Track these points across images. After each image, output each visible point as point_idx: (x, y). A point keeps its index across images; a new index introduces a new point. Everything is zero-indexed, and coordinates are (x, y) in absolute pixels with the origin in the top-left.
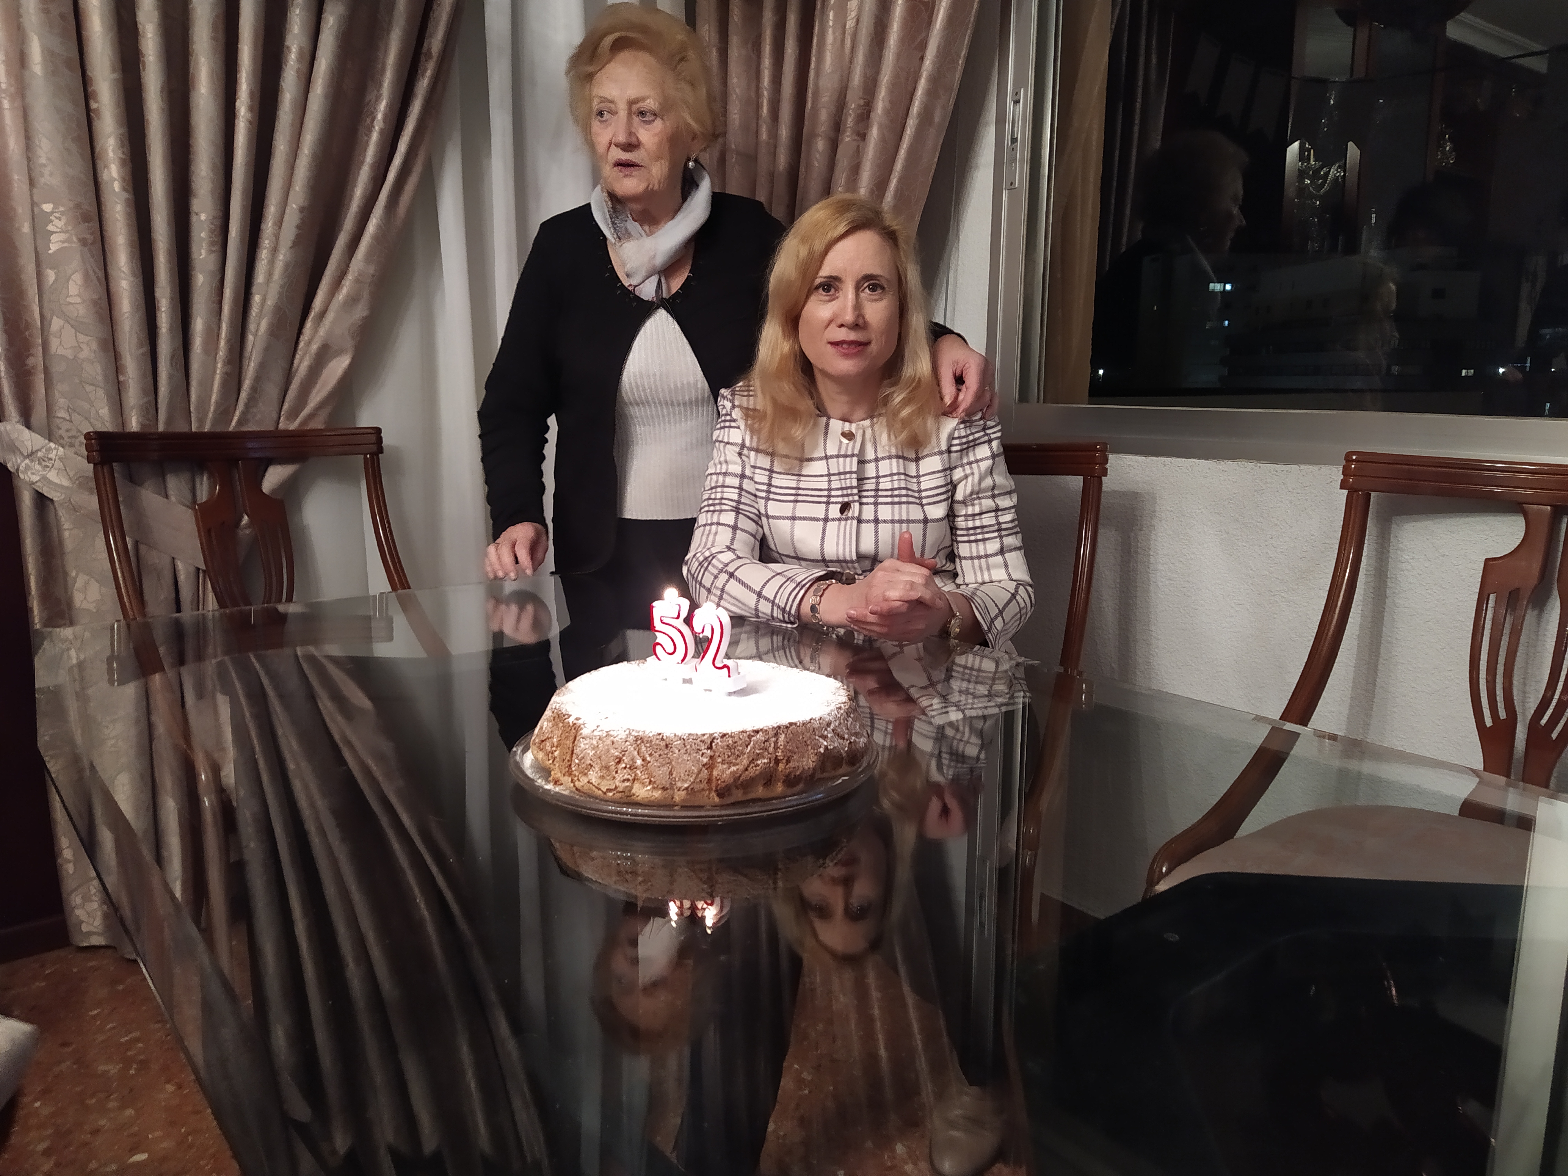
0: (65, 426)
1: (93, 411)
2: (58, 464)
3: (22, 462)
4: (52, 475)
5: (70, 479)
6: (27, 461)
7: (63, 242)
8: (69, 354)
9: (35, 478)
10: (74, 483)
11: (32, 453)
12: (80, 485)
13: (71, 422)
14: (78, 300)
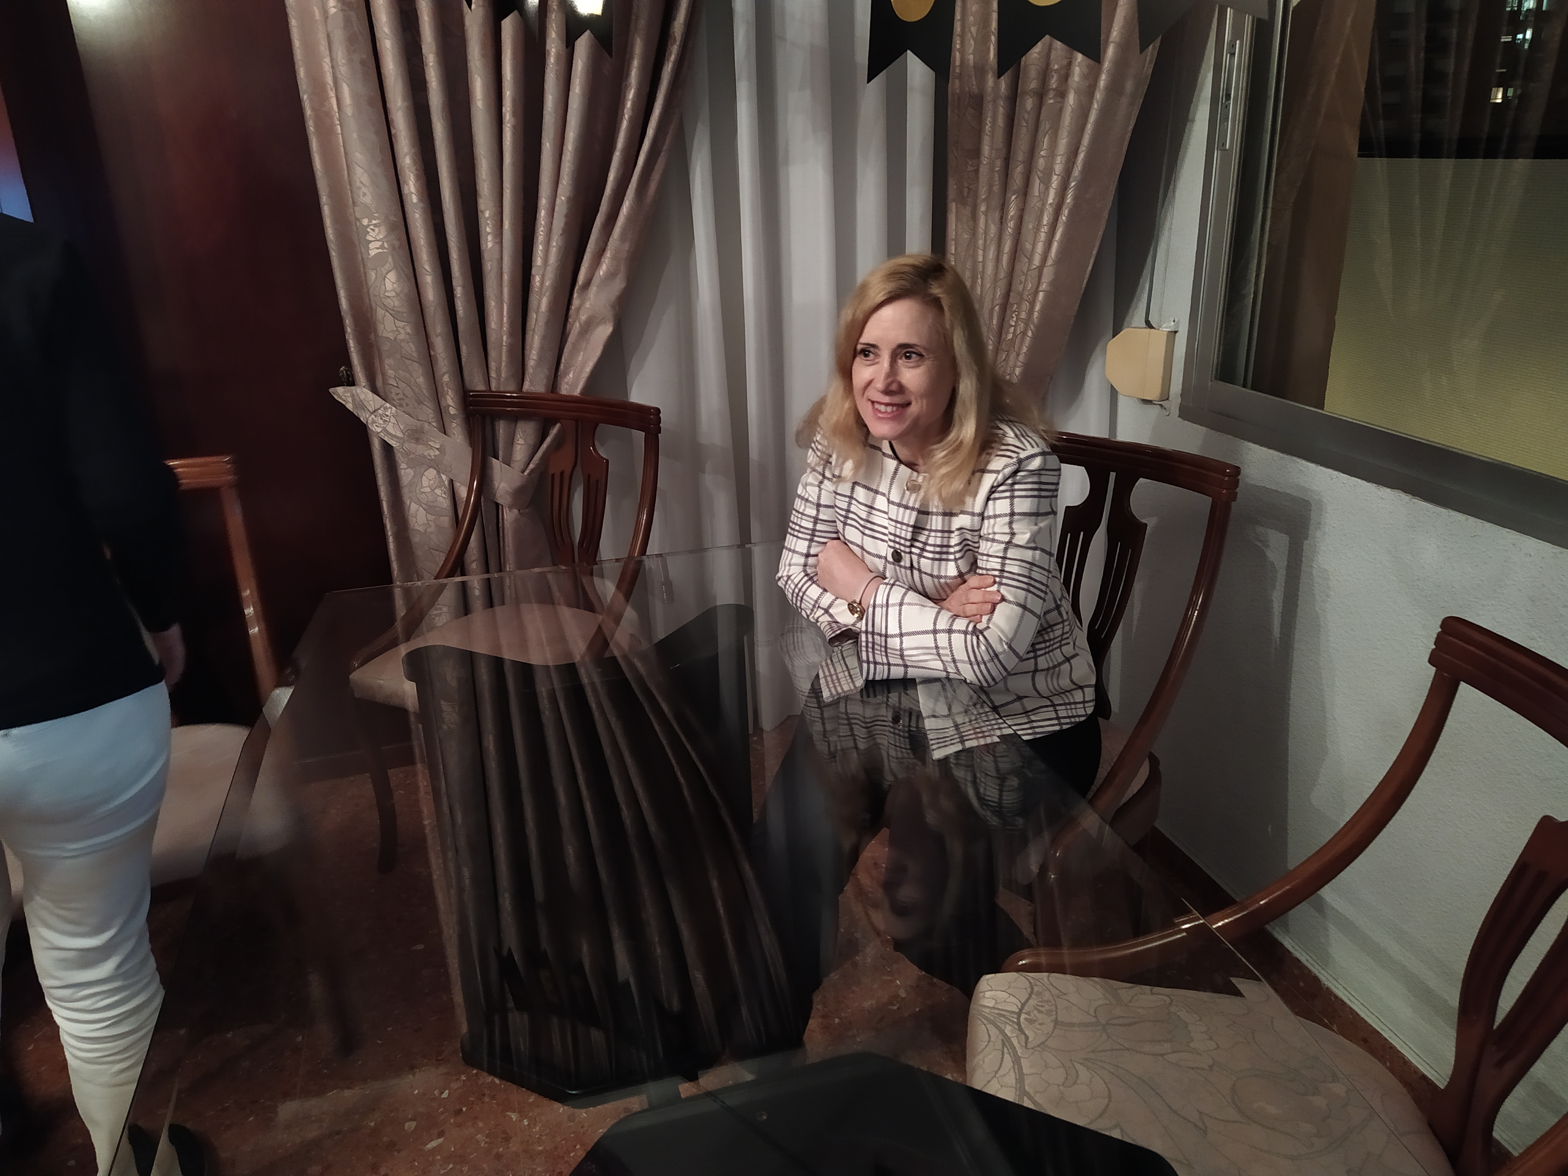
0: (394, 391)
1: (412, 380)
2: (393, 420)
3: (369, 416)
4: (390, 428)
5: (402, 431)
6: (373, 416)
7: (377, 248)
8: (391, 336)
9: (379, 430)
10: (404, 434)
11: (375, 411)
12: (408, 436)
13: (398, 387)
14: (394, 294)
